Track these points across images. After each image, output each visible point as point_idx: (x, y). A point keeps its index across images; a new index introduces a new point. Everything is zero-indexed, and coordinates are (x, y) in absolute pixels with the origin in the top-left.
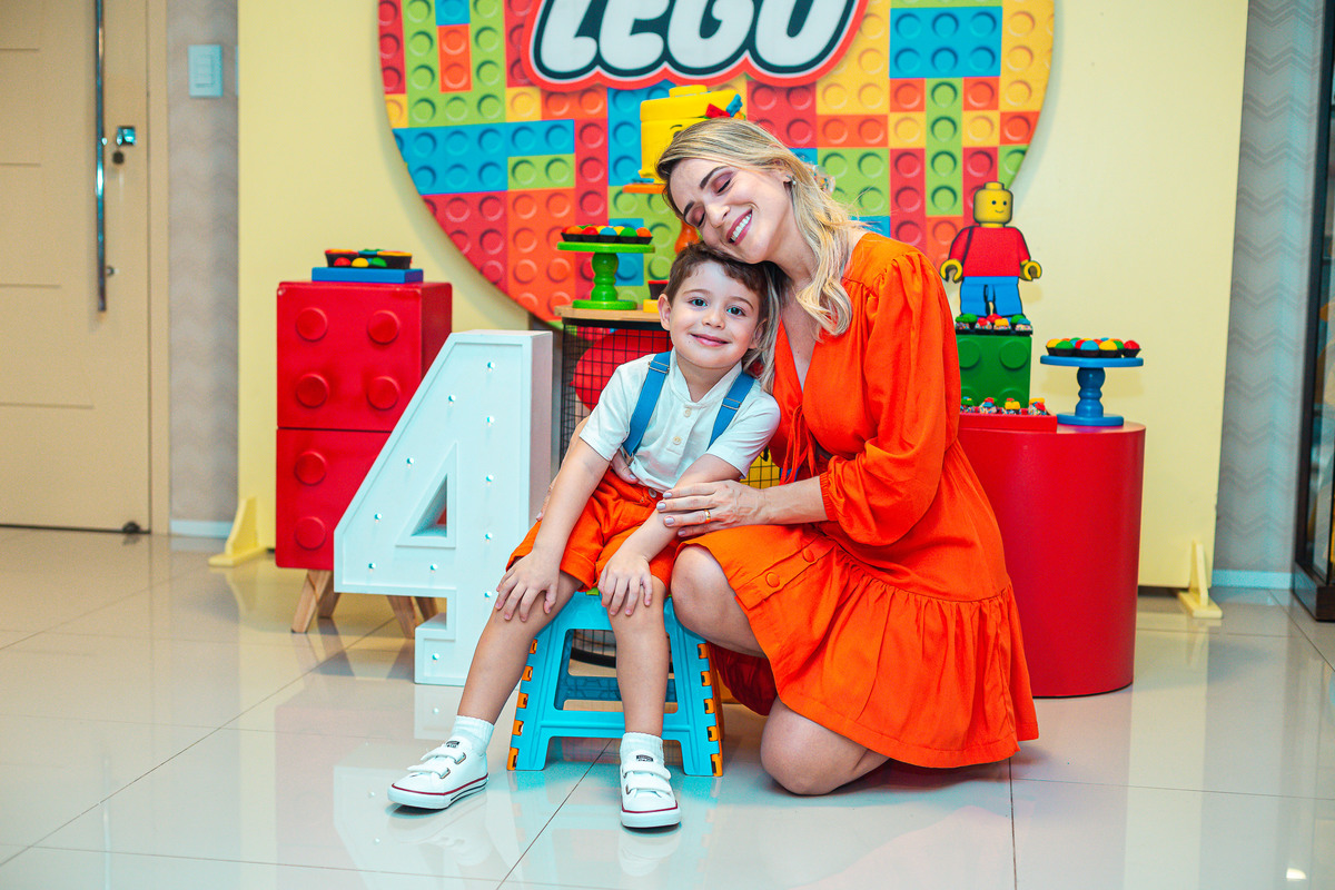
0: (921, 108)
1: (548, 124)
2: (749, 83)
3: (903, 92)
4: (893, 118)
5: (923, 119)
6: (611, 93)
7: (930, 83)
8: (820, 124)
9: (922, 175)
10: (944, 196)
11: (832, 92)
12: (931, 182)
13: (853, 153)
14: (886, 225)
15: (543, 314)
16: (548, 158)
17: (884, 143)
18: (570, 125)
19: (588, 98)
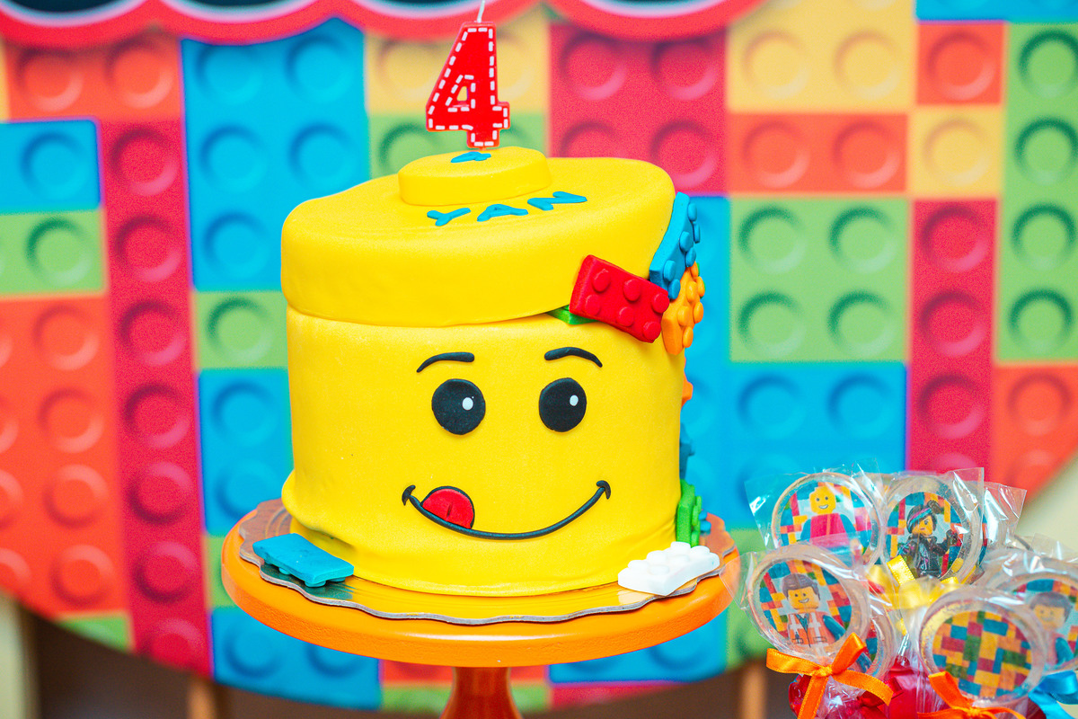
0: (991, 96)
1: (27, 133)
2: (556, 30)
3: (948, 57)
4: (923, 121)
5: (995, 123)
6: (191, 51)
7: (1016, 35)
8: (735, 136)
9: (988, 263)
10: (1042, 316)
11: (769, 55)
12: (1010, 279)
13: (820, 208)
14: (897, 385)
15: (43, 599)
16: (29, 220)
17: (898, 183)
18: (85, 135)
19: (131, 65)
